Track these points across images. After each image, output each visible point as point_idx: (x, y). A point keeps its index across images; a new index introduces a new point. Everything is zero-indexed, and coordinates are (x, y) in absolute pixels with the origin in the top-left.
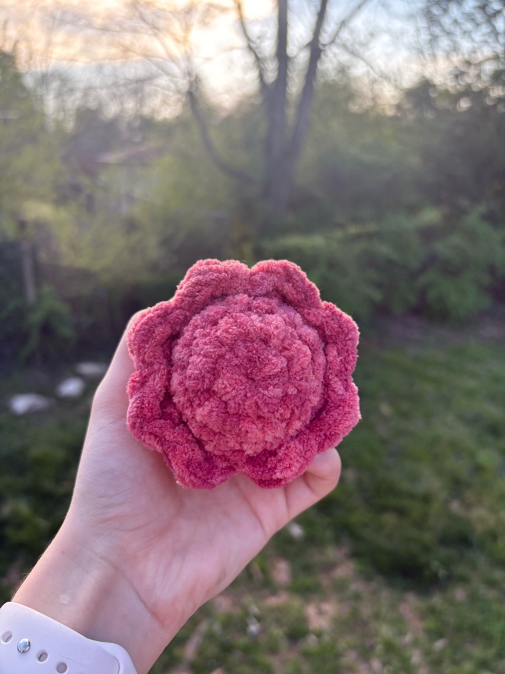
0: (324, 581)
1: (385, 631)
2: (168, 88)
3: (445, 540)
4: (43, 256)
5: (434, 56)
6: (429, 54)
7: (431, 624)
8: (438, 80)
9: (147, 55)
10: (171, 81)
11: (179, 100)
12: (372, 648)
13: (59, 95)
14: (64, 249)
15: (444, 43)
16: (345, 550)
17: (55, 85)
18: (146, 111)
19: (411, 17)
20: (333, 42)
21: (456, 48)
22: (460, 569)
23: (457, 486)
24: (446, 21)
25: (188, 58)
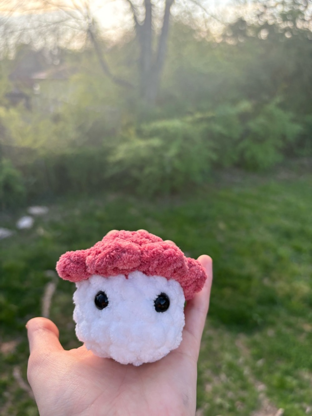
1: (228, 357)
2: (73, 27)
3: (261, 302)
7: (255, 351)
9: (60, 6)
10: (77, 22)
12: (220, 367)
13: (4, 35)
22: (270, 318)
23: (267, 269)
25: (87, 7)
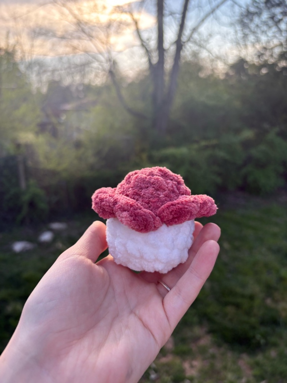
0: (194, 347)
1: (230, 376)
2: (98, 69)
3: (263, 323)
4: (30, 163)
5: (246, 46)
6: (243, 45)
7: (257, 371)
8: (249, 59)
9: (86, 52)
10: (100, 65)
11: (104, 75)
13: (39, 74)
14: (41, 159)
15: (252, 38)
16: (205, 329)
17: (36, 69)
18: (86, 81)
19: (232, 24)
20: (189, 40)
21: (258, 40)
22: (273, 339)
23: (269, 290)
24: (252, 26)
25: (109, 52)
